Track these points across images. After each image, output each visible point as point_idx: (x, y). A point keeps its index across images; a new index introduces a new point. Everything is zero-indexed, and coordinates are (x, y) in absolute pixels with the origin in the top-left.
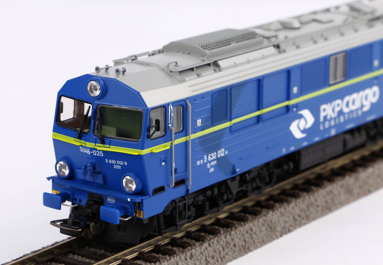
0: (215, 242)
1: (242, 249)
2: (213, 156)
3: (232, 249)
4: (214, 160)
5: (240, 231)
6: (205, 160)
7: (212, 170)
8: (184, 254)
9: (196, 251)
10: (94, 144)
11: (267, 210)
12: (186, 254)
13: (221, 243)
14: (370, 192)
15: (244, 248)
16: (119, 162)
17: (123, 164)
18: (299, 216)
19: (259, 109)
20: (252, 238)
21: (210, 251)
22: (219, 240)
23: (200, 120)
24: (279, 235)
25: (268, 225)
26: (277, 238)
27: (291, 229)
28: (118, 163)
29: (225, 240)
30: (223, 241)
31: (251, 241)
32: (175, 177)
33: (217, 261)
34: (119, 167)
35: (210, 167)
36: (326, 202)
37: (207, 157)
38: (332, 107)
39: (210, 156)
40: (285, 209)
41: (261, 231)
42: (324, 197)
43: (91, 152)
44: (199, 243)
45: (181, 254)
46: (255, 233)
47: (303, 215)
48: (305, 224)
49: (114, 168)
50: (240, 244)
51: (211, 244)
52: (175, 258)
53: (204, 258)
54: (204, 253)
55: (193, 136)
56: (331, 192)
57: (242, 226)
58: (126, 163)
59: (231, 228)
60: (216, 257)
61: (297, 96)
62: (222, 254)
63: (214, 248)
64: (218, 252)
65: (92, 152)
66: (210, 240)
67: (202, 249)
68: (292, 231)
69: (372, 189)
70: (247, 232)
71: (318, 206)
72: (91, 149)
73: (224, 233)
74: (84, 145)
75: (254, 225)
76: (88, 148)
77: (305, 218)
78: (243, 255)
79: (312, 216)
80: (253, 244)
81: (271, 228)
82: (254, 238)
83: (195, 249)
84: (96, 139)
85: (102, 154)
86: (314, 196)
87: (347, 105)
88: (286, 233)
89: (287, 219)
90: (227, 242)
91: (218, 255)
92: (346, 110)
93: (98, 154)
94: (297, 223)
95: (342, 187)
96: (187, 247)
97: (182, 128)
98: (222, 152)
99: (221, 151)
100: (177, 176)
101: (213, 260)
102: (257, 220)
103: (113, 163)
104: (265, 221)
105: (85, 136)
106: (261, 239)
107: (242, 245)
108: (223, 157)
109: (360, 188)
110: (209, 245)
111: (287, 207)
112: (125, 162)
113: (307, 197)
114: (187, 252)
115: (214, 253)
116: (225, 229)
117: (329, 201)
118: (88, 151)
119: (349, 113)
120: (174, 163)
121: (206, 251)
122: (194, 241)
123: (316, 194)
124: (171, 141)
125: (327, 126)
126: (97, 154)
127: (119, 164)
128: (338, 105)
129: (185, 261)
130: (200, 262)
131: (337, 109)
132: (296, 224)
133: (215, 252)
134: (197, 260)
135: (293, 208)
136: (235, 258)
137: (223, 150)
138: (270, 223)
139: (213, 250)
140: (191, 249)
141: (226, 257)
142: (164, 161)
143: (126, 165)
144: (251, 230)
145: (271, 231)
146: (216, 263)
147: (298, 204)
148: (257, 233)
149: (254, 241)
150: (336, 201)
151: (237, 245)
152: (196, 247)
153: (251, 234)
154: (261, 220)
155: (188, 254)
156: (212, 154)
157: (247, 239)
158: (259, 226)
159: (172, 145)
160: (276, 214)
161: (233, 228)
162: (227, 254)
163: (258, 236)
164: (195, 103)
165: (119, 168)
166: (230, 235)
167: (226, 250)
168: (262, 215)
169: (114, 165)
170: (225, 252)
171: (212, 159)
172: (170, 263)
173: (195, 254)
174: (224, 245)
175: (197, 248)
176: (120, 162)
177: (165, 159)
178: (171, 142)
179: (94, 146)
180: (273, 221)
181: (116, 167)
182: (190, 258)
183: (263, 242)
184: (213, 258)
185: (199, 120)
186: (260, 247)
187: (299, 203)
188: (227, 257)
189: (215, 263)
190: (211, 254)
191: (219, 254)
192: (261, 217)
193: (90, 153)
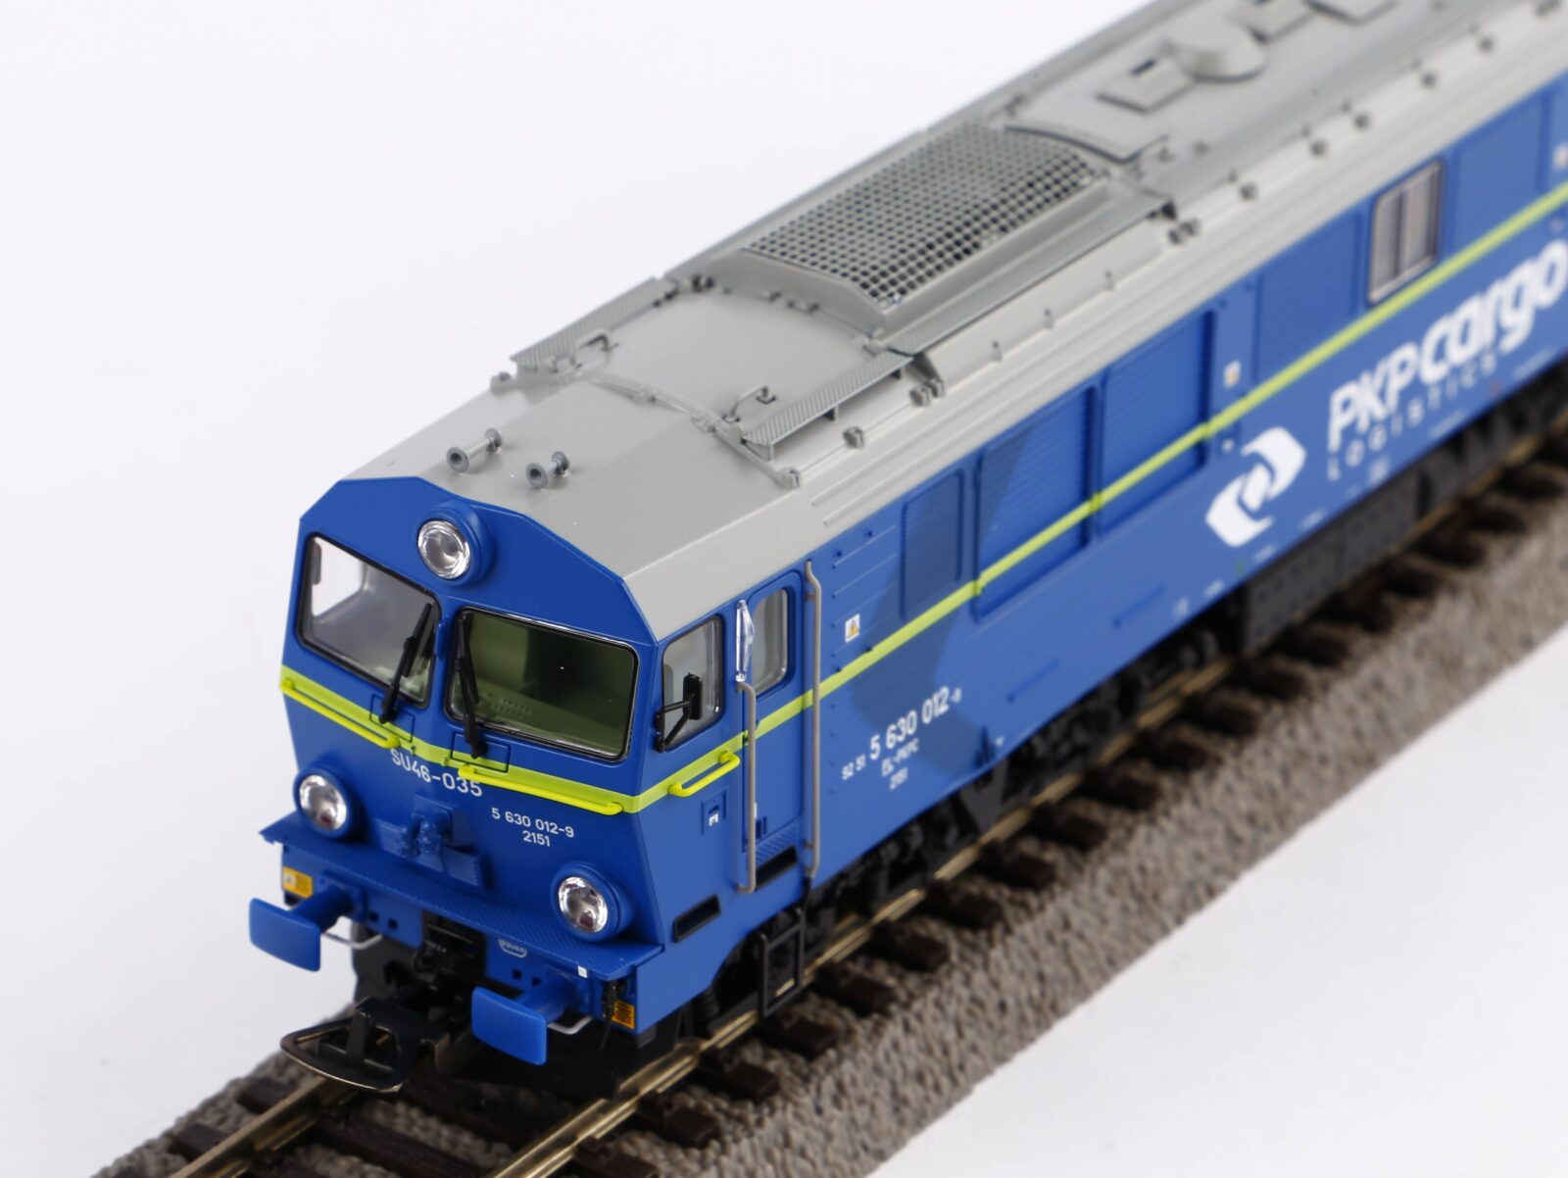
0: (931, 1010)
1: (1030, 1014)
2: (907, 725)
3: (990, 1025)
4: (909, 739)
5: (1024, 940)
6: (874, 752)
7: (901, 777)
8: (812, 1088)
9: (857, 1066)
10: (446, 752)
11: (1129, 820)
12: (819, 1090)
13: (951, 1009)
14: (1528, 645)
15: (1038, 1009)
16: (545, 826)
17: (557, 830)
18: (1251, 819)
19: (1085, 495)
20: (1068, 960)
21: (909, 1053)
22: (944, 999)
23: (857, 618)
24: (1169, 920)
25: (1132, 887)
26: (1165, 931)
27: (1219, 881)
28: (540, 826)
29: (964, 992)
30: (959, 1000)
31: (1065, 970)
32: (757, 853)
33: (937, 1088)
34: (543, 841)
35: (891, 768)
36: (1358, 733)
37: (882, 741)
38: (1378, 382)
39: (893, 732)
40: (1196, 802)
41: (1104, 921)
42: (1351, 712)
43: (434, 777)
44: (868, 1024)
45: (801, 1091)
46: (1081, 937)
47: (1264, 810)
48: (1272, 848)
49: (526, 839)
50: (1024, 995)
51: (913, 1022)
52: (778, 1115)
53: (885, 1088)
54: (886, 1068)
55: (828, 686)
56: (1378, 684)
57: (1030, 914)
58: (572, 831)
59: (989, 927)
60: (932, 1071)
61: (1240, 392)
62: (955, 1058)
63: (925, 1037)
64: (938, 1051)
65: (438, 778)
66: (906, 1006)
67: (880, 1055)
68: (1223, 889)
69: (1536, 632)
70: (1051, 938)
71: (1323, 760)
72: (435, 769)
73: (962, 958)
74: (407, 746)
75: (1076, 903)
76: (421, 761)
77: (1275, 826)
78: (1032, 1040)
79: (1299, 807)
80: (1071, 985)
81: (1140, 899)
82: (1077, 960)
83: (853, 1059)
84: (455, 732)
85: (476, 791)
86: (1309, 719)
87: (1440, 353)
88: (1198, 905)
89: (1202, 846)
90: (974, 1000)
91: (939, 1062)
92: (1432, 373)
93: (463, 788)
94: (1242, 851)
95: (1419, 654)
96: (822, 1052)
97: (784, 670)
98: (940, 700)
99: (936, 697)
100: (765, 845)
101: (920, 1090)
102: (1087, 876)
103: (520, 823)
104: (1119, 873)
105: (411, 714)
106: (1101, 954)
107: (1031, 1000)
108: (943, 717)
109: (1492, 638)
110: (907, 1028)
111: (1203, 794)
112: (567, 828)
113: (1282, 731)
114: (822, 1078)
115: (923, 1058)
116: (968, 935)
117: (1367, 724)
118: (424, 770)
119: (1443, 383)
120: (757, 801)
121: (894, 1057)
122: (848, 1014)
123: (1317, 711)
124: (743, 730)
125: (1354, 457)
126: (459, 788)
127: (542, 828)
128: (1403, 366)
129: (817, 1119)
130: (873, 1108)
131: (1398, 382)
132: (1236, 858)
133: (929, 1051)
134: (862, 1101)
135: (1229, 789)
136: (1002, 1059)
137: (945, 690)
138: (1137, 878)
139: (920, 1049)
140: (840, 1059)
141: (968, 1067)
142: (715, 809)
143: (572, 836)
144: (1067, 925)
145: (1140, 913)
146: (933, 1096)
147: (1246, 771)
148: (1089, 933)
149: (1076, 973)
150: (1394, 723)
151: (1010, 1002)
152: (856, 1049)
153: (1065, 945)
154: (1103, 875)
155: (828, 1085)
156: (902, 721)
157: (1048, 970)
158: (1094, 899)
159: (747, 744)
160: (1162, 831)
161: (998, 932)
162: (974, 1049)
163: (1090, 946)
164: (837, 563)
165: (543, 843)
166: (986, 967)
167: (970, 1034)
168: (1106, 846)
169: (525, 832)
170: (964, 1044)
171: (901, 738)
172: (761, 1139)
173: (854, 1082)
174: (964, 1017)
175: (862, 1054)
176: (546, 823)
177: (719, 802)
178: (742, 734)
179: (446, 760)
180: (1150, 865)
181: (531, 838)
182: (836, 1102)
183: (1112, 964)
184: (920, 1078)
185: (854, 621)
186: (1099, 987)
187: (1251, 763)
188: (974, 1060)
189: (927, 1099)
190: (911, 1064)
191: (944, 1060)
192: (1103, 860)
193: (432, 779)
